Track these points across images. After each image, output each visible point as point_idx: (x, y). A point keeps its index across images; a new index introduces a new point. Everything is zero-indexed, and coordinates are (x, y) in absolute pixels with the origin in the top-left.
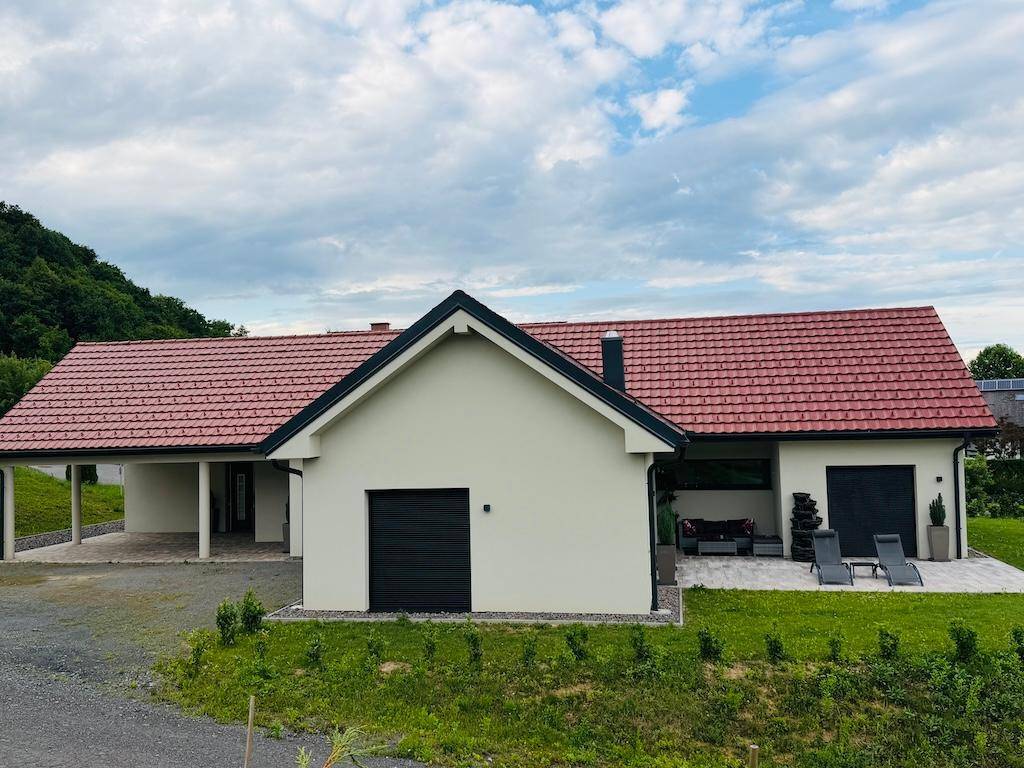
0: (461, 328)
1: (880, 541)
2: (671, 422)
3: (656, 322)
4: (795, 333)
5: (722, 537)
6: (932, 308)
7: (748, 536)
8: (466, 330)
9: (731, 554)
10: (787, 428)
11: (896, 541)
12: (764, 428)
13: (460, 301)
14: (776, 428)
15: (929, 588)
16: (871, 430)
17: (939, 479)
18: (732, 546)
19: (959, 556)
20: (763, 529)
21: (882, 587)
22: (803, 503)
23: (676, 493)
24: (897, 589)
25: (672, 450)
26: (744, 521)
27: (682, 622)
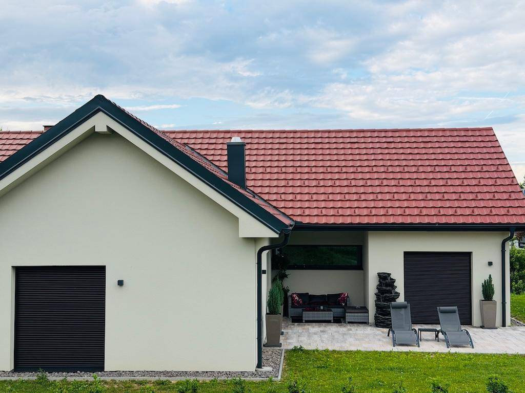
0: (101, 128)
1: (443, 312)
2: (284, 214)
3: (277, 132)
4: (385, 145)
5: (322, 307)
6: (491, 129)
7: (343, 307)
8: (105, 130)
9: (329, 322)
10: (374, 220)
11: (454, 312)
12: (357, 220)
13: (100, 104)
14: (366, 220)
15: (478, 349)
16: (439, 224)
17: (490, 264)
18: (329, 315)
19: (504, 325)
20: (354, 301)
21: (441, 348)
22: (385, 280)
23: (288, 272)
24: (453, 350)
25: (277, 236)
26: (339, 295)
27: (279, 377)
